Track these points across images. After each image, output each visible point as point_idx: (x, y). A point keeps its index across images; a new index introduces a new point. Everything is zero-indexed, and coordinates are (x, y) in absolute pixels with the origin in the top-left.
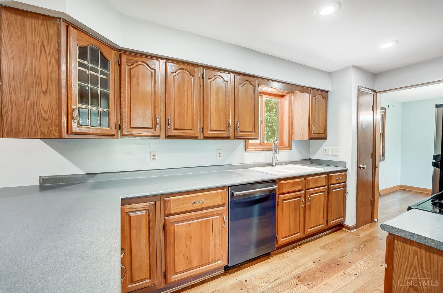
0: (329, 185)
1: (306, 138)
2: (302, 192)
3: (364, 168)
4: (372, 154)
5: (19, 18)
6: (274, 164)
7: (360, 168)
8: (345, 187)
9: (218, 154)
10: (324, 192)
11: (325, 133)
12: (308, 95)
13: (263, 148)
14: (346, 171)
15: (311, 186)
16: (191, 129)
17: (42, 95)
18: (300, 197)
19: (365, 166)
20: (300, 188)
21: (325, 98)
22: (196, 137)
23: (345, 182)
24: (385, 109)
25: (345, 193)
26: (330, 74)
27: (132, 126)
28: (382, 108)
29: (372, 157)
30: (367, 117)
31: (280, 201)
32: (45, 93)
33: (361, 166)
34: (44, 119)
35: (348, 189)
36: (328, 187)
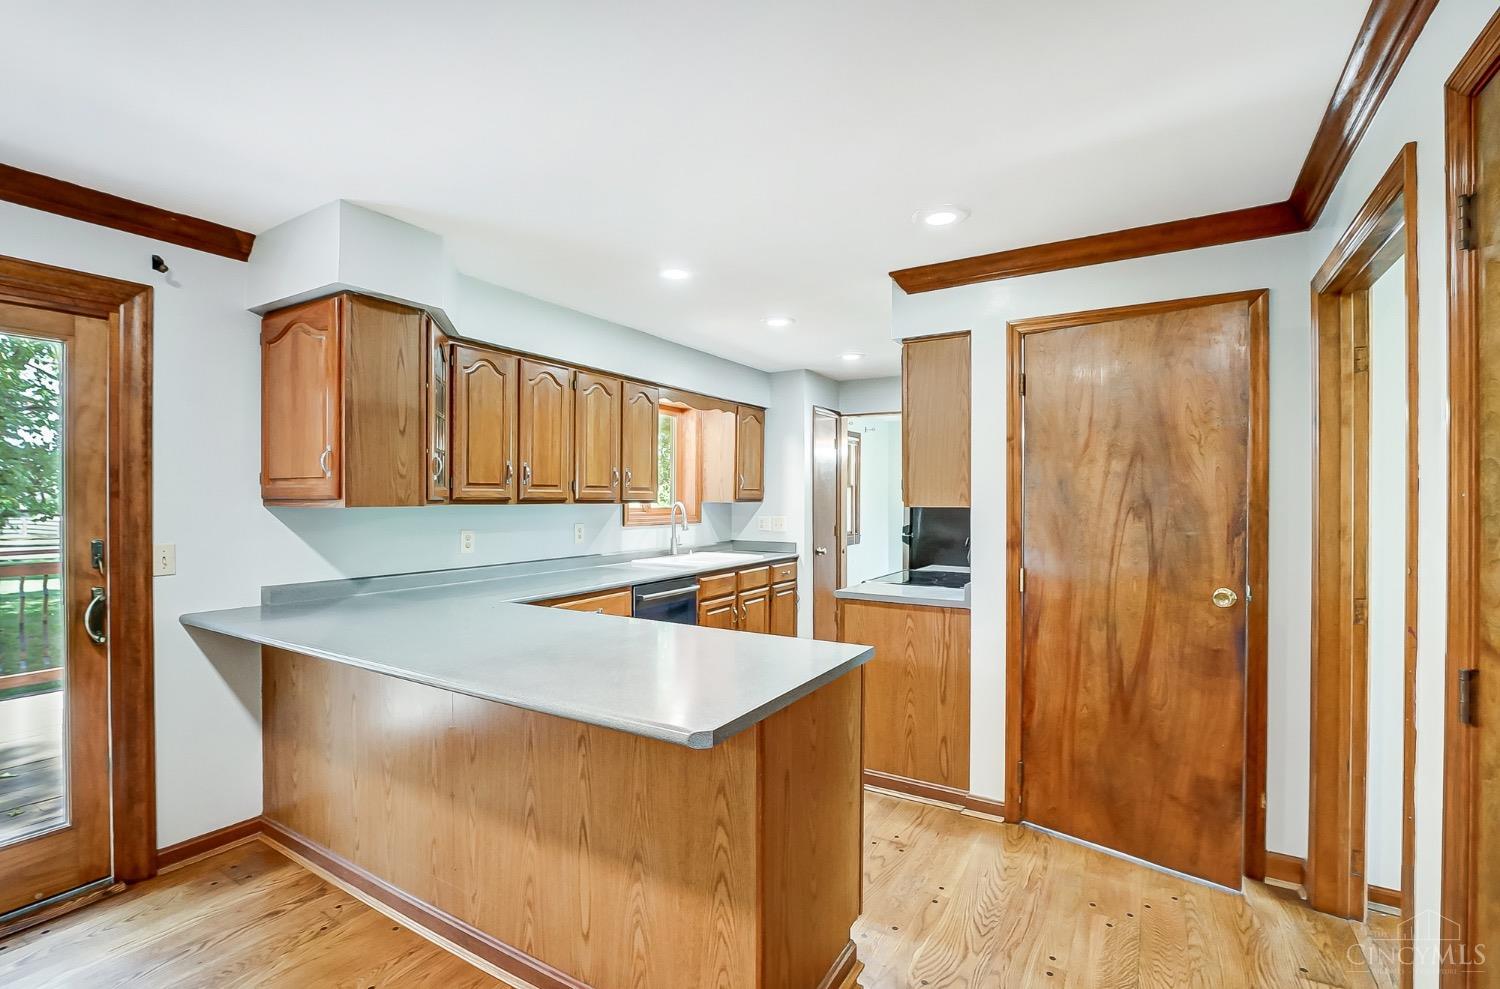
0: (771, 584)
1: (730, 499)
2: (733, 597)
3: (823, 553)
4: (836, 528)
5: (374, 311)
6: (675, 552)
7: (817, 553)
8: (794, 589)
9: (577, 533)
10: (764, 596)
11: (761, 489)
12: (734, 415)
13: (663, 519)
14: (795, 559)
15: (746, 587)
16: (556, 486)
17: (399, 436)
18: (730, 606)
19: (824, 550)
20: (730, 589)
21: (761, 421)
22: (562, 501)
23: (795, 580)
24: (858, 436)
25: (795, 598)
26: (768, 377)
27: (470, 481)
28: (850, 434)
29: (836, 534)
30: (826, 452)
31: (702, 612)
32: (403, 433)
33: (819, 550)
34: (402, 476)
35: (800, 592)
36: (771, 589)
